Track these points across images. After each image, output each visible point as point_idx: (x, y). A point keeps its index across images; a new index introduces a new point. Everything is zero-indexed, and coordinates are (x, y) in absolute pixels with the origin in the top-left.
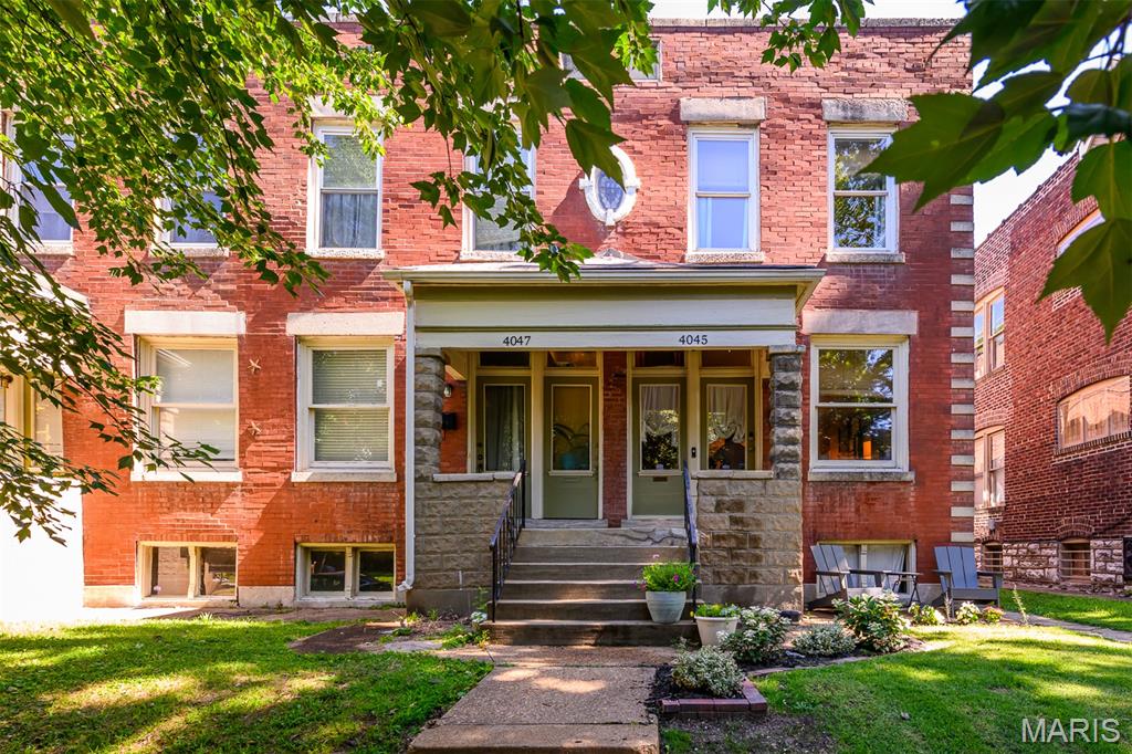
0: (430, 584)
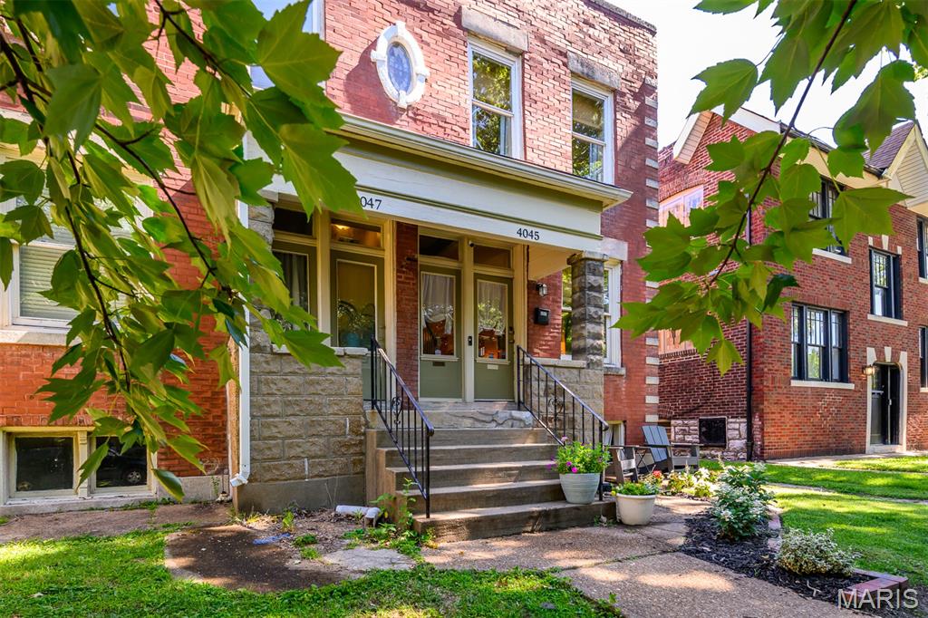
0: (268, 476)
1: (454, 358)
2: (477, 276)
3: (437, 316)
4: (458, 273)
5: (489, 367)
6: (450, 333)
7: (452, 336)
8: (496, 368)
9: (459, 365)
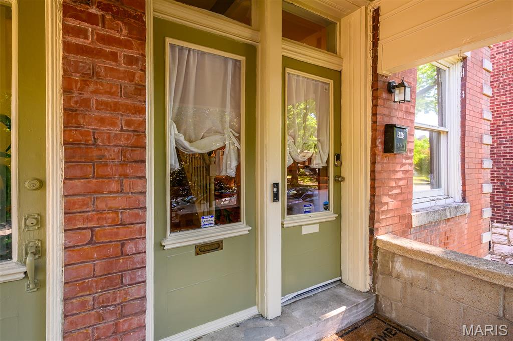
1: (240, 229)
2: (287, 63)
3: (206, 141)
4: (251, 52)
5: (305, 231)
6: (232, 173)
7: (237, 179)
8: (315, 229)
9: (252, 242)
